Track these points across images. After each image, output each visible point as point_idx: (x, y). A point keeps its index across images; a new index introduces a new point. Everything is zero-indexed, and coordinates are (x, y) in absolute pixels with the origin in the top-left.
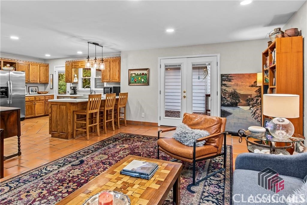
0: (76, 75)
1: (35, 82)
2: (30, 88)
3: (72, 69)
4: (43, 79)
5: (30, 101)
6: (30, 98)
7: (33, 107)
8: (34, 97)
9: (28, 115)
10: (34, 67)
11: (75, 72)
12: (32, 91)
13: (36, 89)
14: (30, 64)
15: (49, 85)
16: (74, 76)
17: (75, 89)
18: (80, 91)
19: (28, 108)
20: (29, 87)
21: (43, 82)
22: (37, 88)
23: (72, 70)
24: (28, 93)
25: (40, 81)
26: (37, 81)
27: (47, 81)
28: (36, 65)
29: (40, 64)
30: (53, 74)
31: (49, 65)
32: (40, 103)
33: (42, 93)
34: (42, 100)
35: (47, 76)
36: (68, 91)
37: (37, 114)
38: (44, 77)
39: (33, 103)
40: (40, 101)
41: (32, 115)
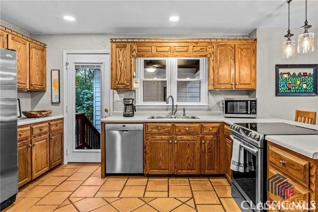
1: (22, 86)
3: (131, 58)
4: (36, 80)
6: (22, 131)
7: (28, 156)
10: (19, 45)
14: (10, 36)
15: (47, 94)
16: (133, 74)
17: (133, 104)
18: (140, 108)
21: (37, 87)
23: (131, 61)
25: (30, 85)
26: (24, 84)
27: (43, 86)
28: (23, 41)
29: (30, 41)
30: (59, 70)
31: (46, 48)
32: (41, 142)
33: (38, 115)
34: (45, 133)
35: (44, 73)
36: (106, 109)
37: (37, 173)
38: (38, 74)
39: (27, 145)
40: (40, 136)
41: (26, 178)
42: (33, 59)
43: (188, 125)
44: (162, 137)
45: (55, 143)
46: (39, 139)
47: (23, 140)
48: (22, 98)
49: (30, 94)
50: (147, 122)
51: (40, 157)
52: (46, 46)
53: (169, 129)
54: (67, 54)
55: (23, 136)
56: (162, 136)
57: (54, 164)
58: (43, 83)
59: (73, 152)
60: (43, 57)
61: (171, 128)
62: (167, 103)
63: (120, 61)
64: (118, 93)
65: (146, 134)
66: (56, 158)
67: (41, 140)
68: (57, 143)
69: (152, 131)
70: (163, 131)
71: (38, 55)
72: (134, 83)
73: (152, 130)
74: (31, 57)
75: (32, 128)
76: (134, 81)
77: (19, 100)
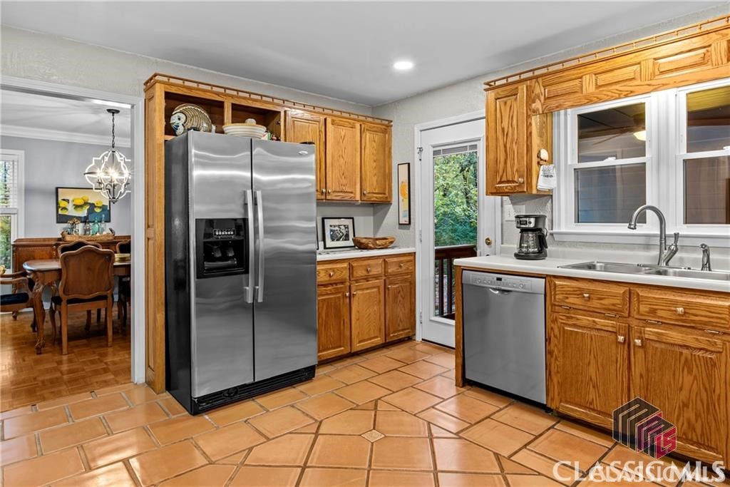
0: (546, 154)
1: (348, 197)
2: (328, 222)
3: (528, 117)
4: (372, 185)
5: (331, 284)
6: (333, 270)
7: (345, 311)
8: (344, 265)
9: (329, 349)
10: (343, 131)
11: (541, 134)
12: (335, 236)
13: (346, 227)
14: (329, 120)
15: (393, 209)
16: (538, 156)
17: (540, 230)
18: (566, 238)
19: (327, 316)
20: (323, 219)
21: (375, 198)
22: (349, 222)
23: (529, 126)
24: (321, 244)
25: (362, 194)
26: (352, 193)
27: (385, 194)
28: (350, 123)
29: (361, 121)
30: (409, 164)
31: (392, 126)
32: (368, 291)
33: (371, 245)
34: (376, 277)
35: (387, 171)
36: (488, 239)
37: (360, 342)
38: (375, 174)
39: (343, 292)
40: (368, 281)
41: (340, 347)
42: (367, 151)
43: (684, 299)
44: (594, 321)
45: (395, 297)
46: (364, 287)
47: (336, 284)
48: (358, 216)
49: (372, 208)
50: (555, 277)
51: (366, 316)
52: (392, 123)
53: (618, 302)
54: (421, 131)
55: (334, 277)
56: (596, 320)
57: (394, 336)
58: (385, 189)
59: (431, 321)
60: (385, 145)
61: (624, 299)
62: (629, 228)
63: (503, 129)
64: (513, 204)
65: (553, 305)
66: (399, 325)
67: (367, 289)
68: (400, 298)
69: (567, 301)
70: (598, 306)
71: (375, 141)
72: (541, 177)
73: (567, 298)
74: (363, 147)
75: (353, 267)
76: (541, 173)
77: (353, 218)
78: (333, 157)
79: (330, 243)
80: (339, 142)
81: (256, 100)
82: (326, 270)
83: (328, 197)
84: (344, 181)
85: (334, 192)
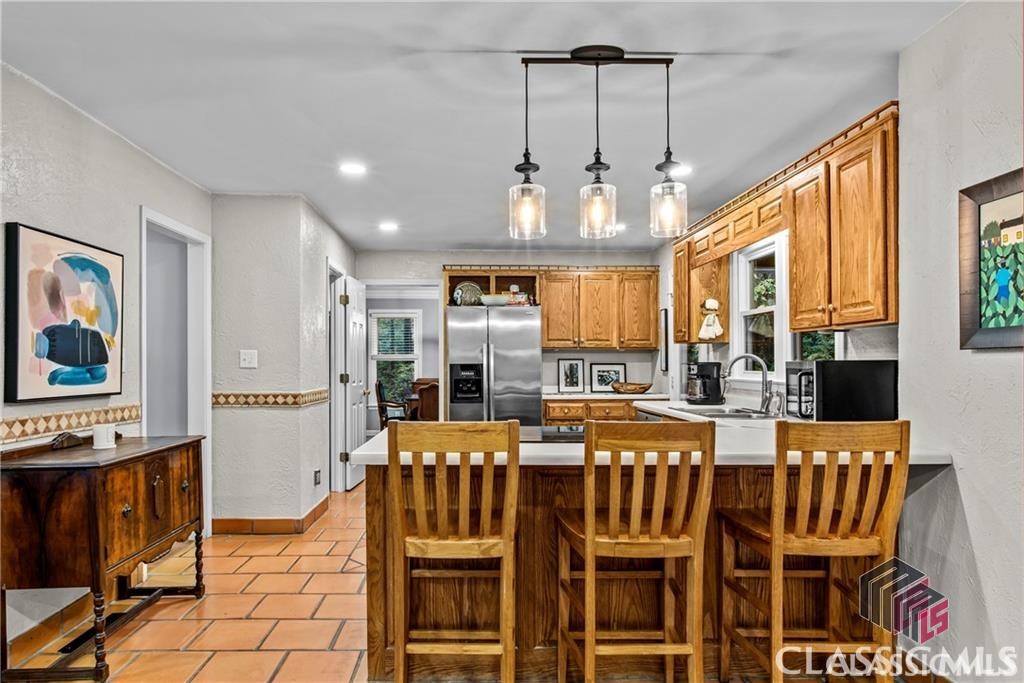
0: (712, 303)
1: (603, 344)
2: (596, 368)
3: (689, 271)
4: (633, 332)
5: (569, 420)
6: (568, 408)
8: (581, 405)
10: (596, 285)
11: (707, 284)
12: (602, 380)
13: (617, 373)
14: (582, 277)
15: (659, 356)
16: (703, 306)
18: (737, 386)
20: (591, 365)
21: (634, 344)
22: (620, 368)
23: (690, 278)
24: (588, 388)
25: (620, 341)
26: (608, 340)
27: (650, 340)
28: (606, 276)
29: (620, 271)
30: (666, 310)
31: (659, 271)
35: (652, 317)
38: (636, 322)
42: (626, 299)
47: (574, 420)
48: (631, 362)
52: (659, 269)
55: (570, 414)
58: (649, 335)
60: (649, 291)
71: (636, 289)
72: (704, 327)
75: (590, 406)
76: (705, 322)
77: (625, 365)
78: (587, 310)
79: (596, 387)
80: (592, 296)
81: (515, 270)
82: (562, 408)
83: (581, 345)
84: (599, 330)
85: (588, 340)
